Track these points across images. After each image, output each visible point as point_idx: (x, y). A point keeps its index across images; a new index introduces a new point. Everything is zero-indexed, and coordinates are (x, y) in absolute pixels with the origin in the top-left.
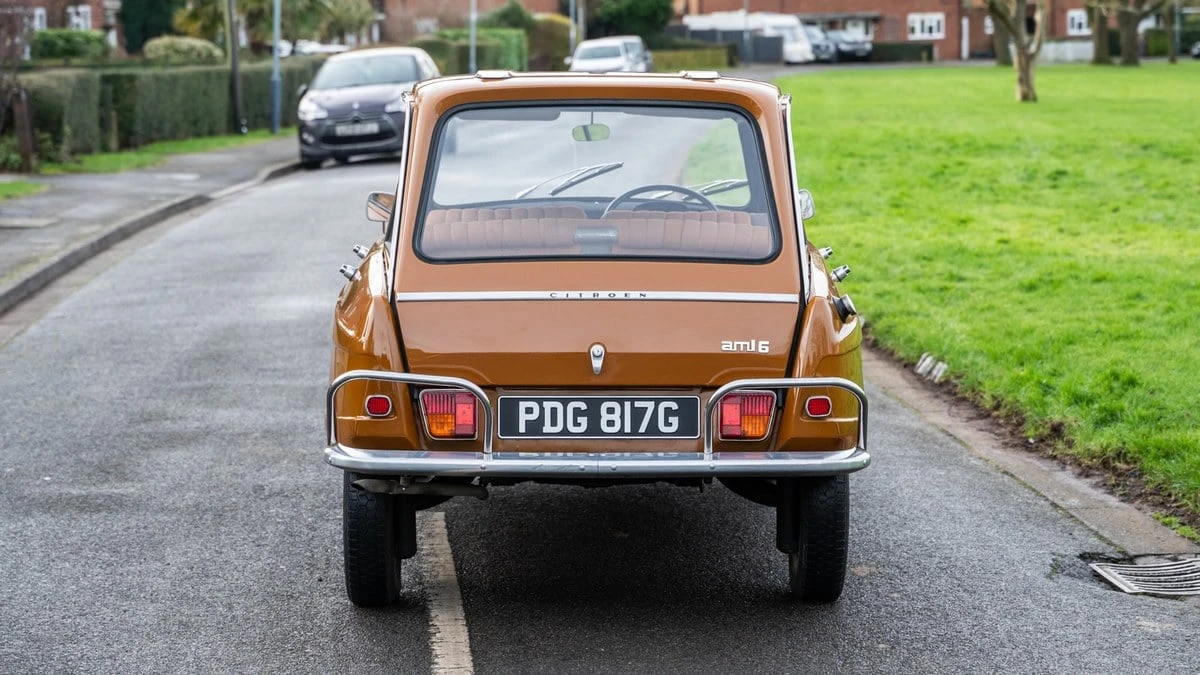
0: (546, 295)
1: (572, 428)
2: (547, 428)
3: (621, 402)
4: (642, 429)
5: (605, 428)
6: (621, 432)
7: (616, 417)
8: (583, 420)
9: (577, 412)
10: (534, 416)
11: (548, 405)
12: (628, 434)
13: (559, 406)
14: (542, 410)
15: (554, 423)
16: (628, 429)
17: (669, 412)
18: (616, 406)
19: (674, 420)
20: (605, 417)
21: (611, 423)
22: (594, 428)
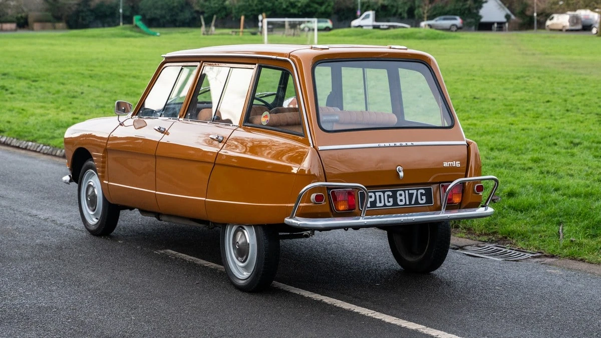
0: (376, 145)
1: (387, 204)
2: (378, 204)
3: (404, 191)
4: (413, 202)
5: (400, 203)
6: (405, 204)
7: (403, 198)
8: (391, 200)
9: (389, 196)
10: (373, 199)
11: (377, 194)
12: (408, 205)
13: (381, 194)
14: (375, 196)
15: (380, 202)
16: (408, 203)
17: (422, 194)
18: (402, 192)
19: (424, 198)
20: (399, 198)
21: (401, 201)
22: (395, 203)
